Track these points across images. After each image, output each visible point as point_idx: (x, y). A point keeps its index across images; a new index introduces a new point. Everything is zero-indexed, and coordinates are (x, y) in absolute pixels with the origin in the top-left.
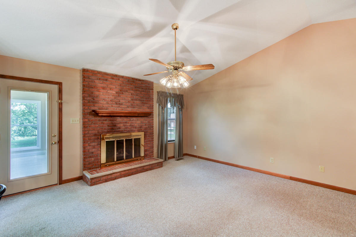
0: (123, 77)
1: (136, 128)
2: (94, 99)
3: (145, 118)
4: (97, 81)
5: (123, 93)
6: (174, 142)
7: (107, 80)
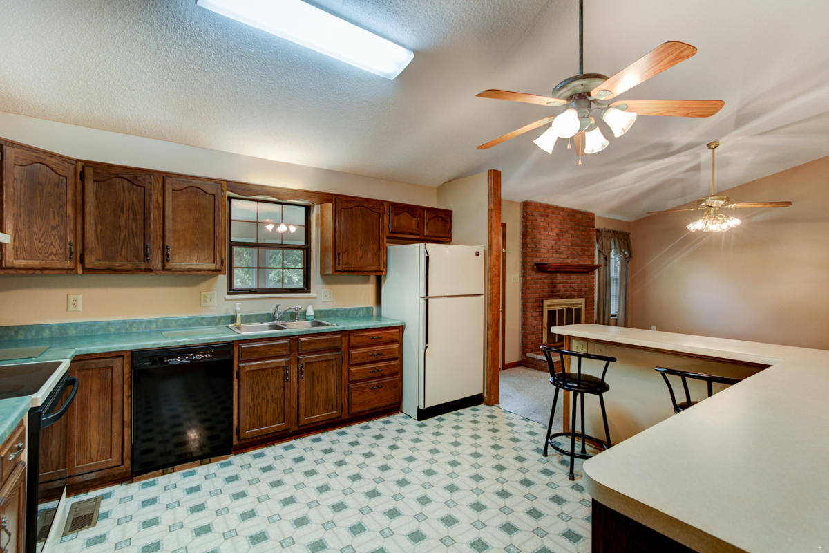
0: (563, 209)
1: (575, 291)
2: (536, 246)
3: (585, 275)
4: (539, 219)
5: (563, 235)
6: (616, 317)
7: (547, 216)
